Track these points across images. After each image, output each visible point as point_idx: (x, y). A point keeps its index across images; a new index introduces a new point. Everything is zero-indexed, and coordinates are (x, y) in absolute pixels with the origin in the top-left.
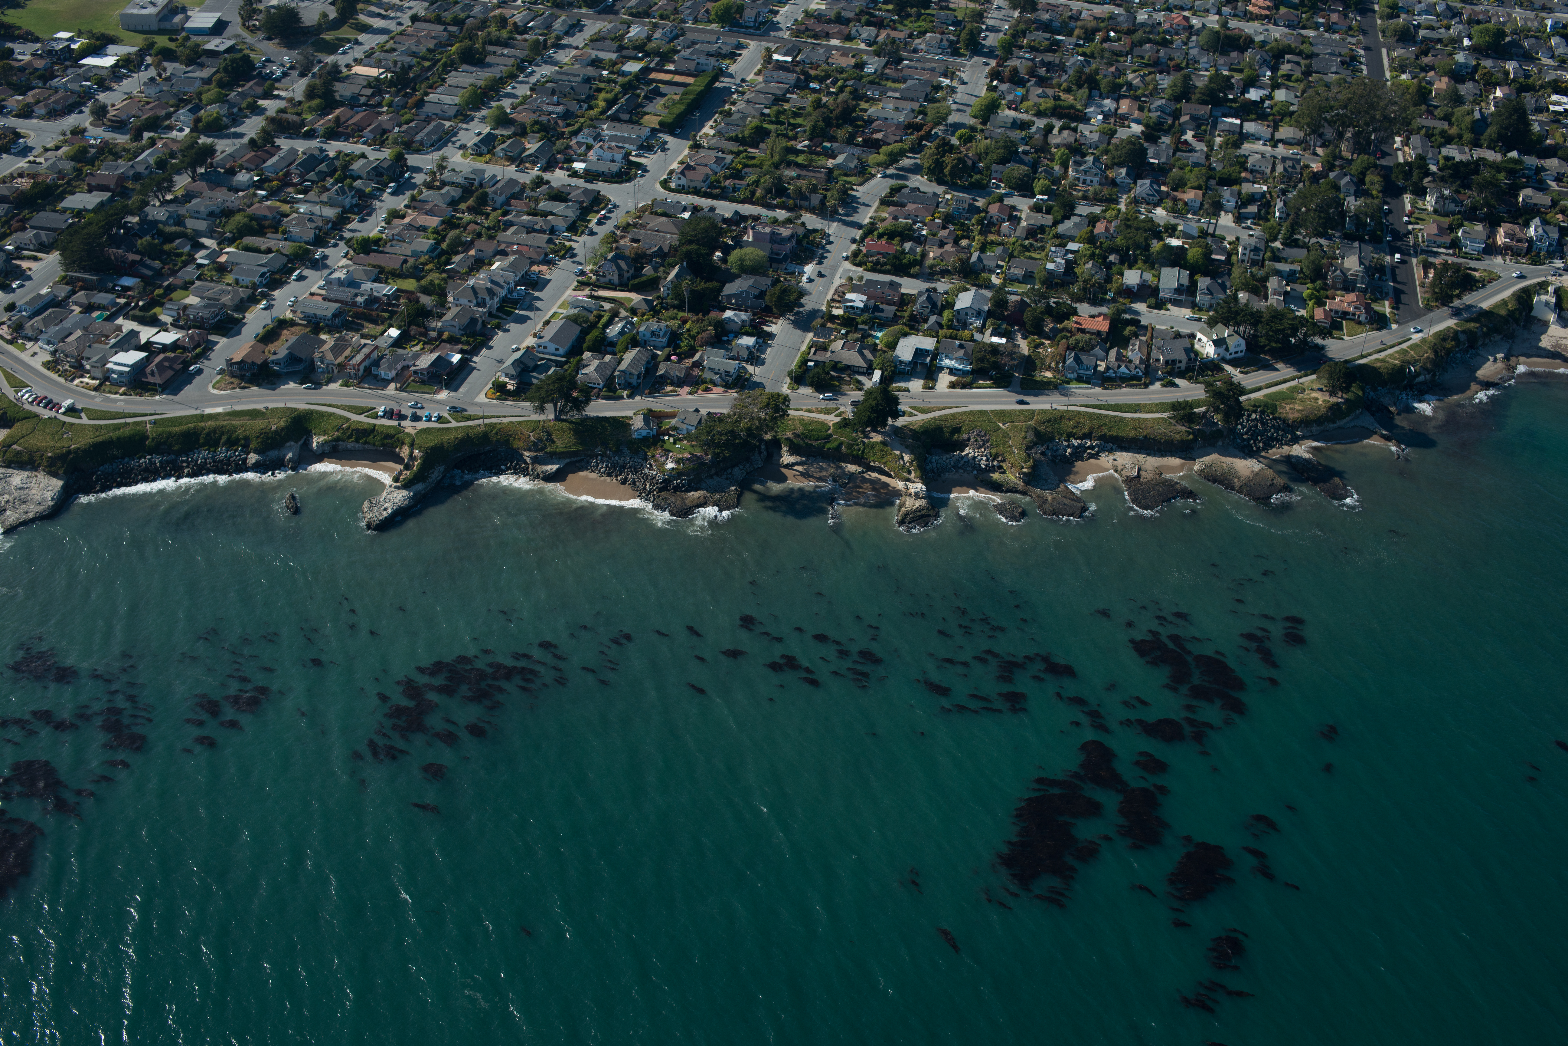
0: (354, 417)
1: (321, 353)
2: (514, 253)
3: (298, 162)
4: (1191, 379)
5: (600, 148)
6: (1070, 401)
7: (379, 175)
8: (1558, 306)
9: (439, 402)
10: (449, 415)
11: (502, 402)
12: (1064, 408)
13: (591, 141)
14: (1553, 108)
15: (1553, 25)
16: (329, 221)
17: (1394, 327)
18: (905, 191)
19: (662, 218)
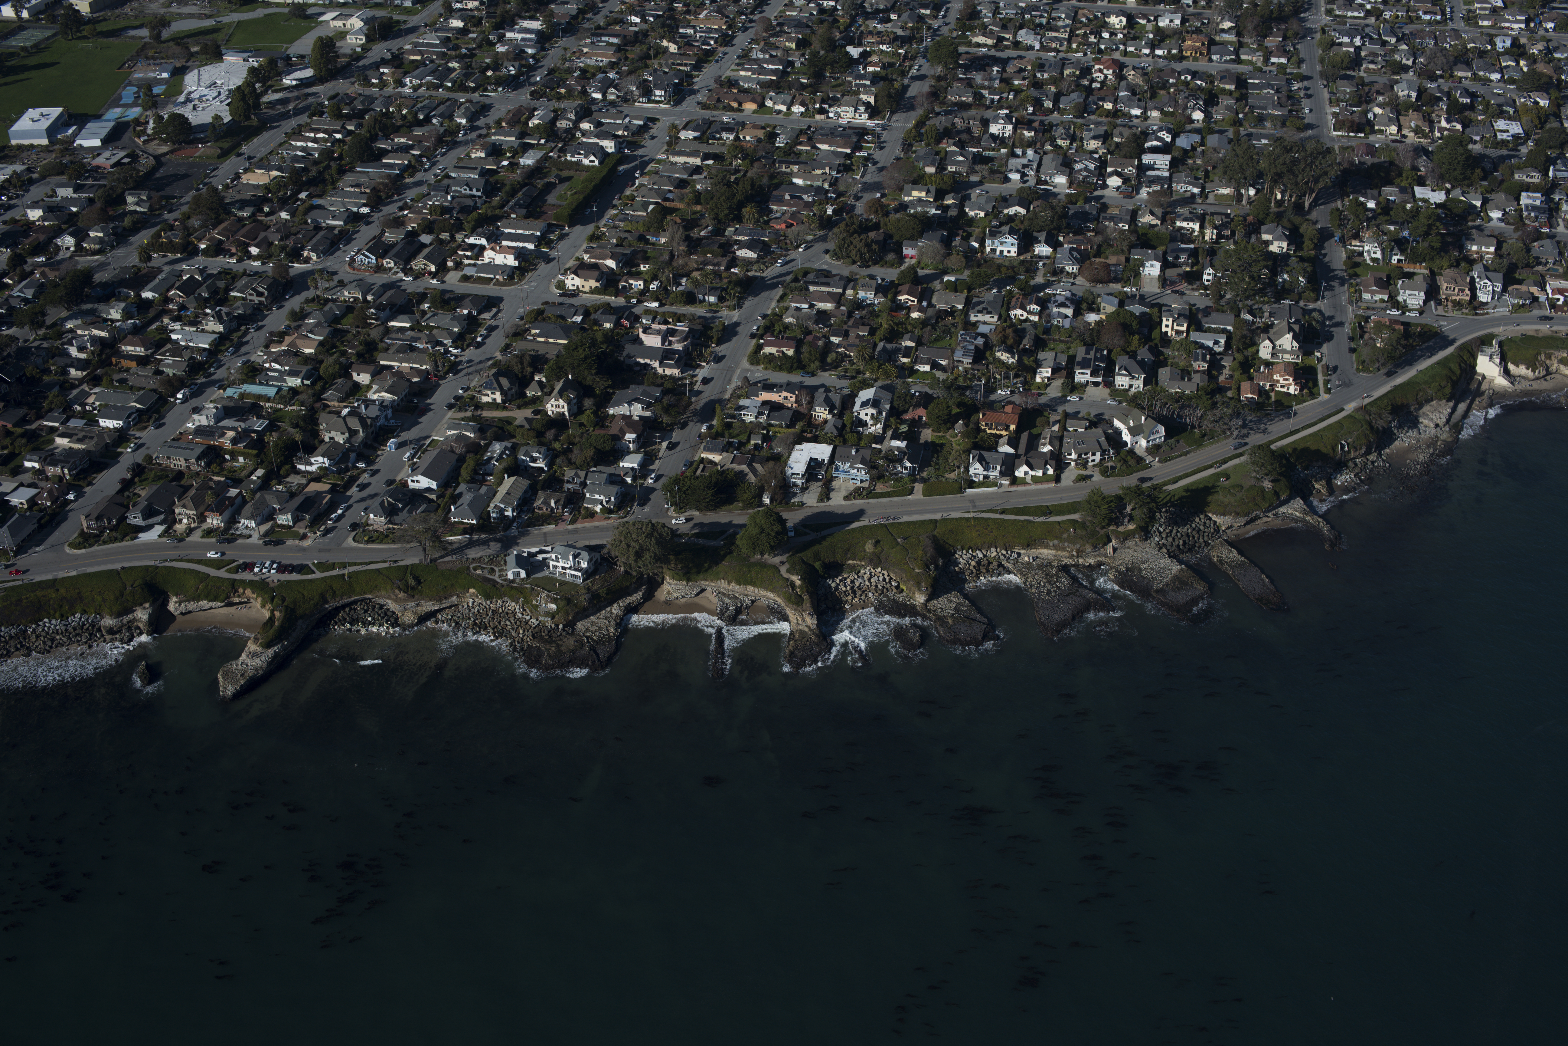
0: (213, 572)
1: (182, 503)
2: (394, 374)
3: (178, 284)
4: (1105, 472)
5: (493, 249)
6: (975, 506)
7: (260, 294)
8: (1504, 359)
9: (304, 549)
10: (314, 564)
11: (370, 546)
12: (967, 515)
13: (483, 242)
14: (1501, 136)
15: (1502, 44)
16: (205, 349)
17: (1327, 396)
18: (811, 277)
19: (552, 325)
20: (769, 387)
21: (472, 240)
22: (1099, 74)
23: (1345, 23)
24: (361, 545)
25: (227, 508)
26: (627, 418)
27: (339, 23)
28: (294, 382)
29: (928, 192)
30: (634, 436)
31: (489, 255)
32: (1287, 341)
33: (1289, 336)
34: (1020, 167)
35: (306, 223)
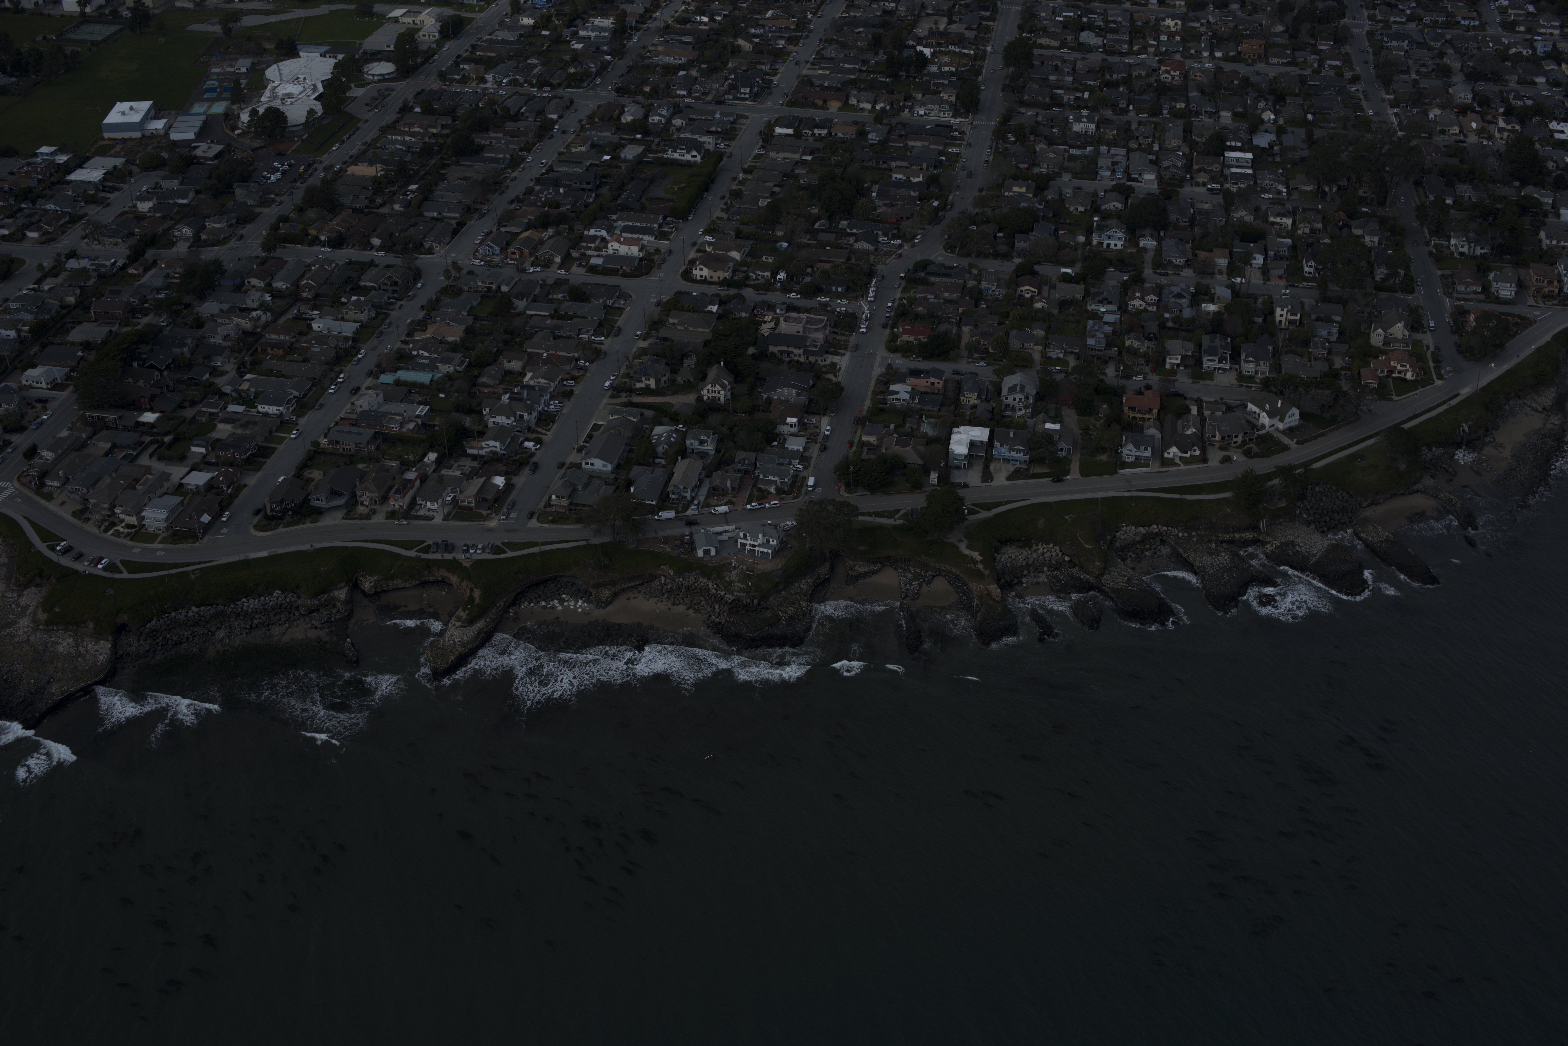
0: (405, 553)
1: (362, 486)
3: (307, 274)
4: (1248, 454)
5: (618, 241)
6: (1131, 486)
7: (394, 284)
9: (491, 530)
10: (503, 543)
11: (555, 526)
12: (1126, 494)
13: (604, 233)
14: (1557, 136)
15: (1541, 47)
16: (348, 337)
17: (1440, 383)
18: (930, 268)
19: (689, 314)
20: (915, 373)
21: (592, 232)
22: (1167, 75)
23: (1390, 28)
24: (547, 526)
25: (407, 490)
26: (785, 402)
27: (408, 20)
28: (447, 369)
29: (1027, 188)
30: (795, 420)
31: (613, 246)
32: (1399, 330)
33: (1400, 325)
34: (1110, 164)
35: (422, 215)
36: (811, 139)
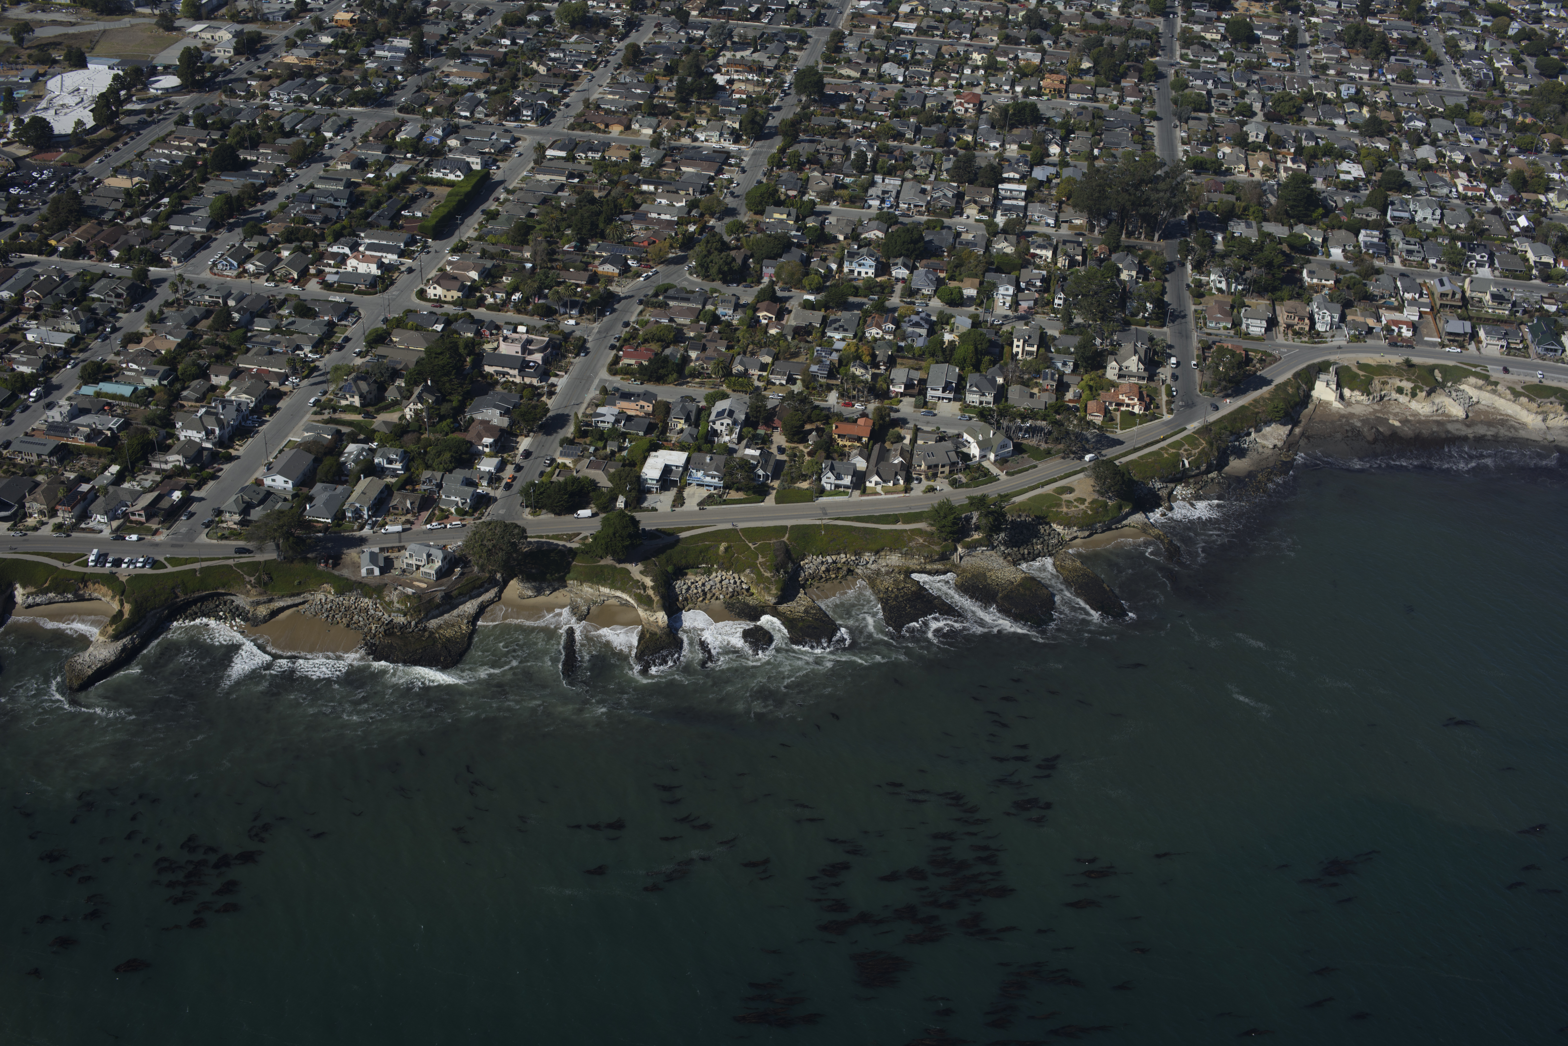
0: (62, 565)
1: (32, 497)
2: (252, 376)
3: (34, 284)
4: (954, 484)
5: (356, 258)
6: (826, 514)
7: (119, 296)
8: (1339, 386)
9: (157, 545)
10: (166, 559)
11: (224, 542)
12: (818, 522)
13: (347, 250)
14: (1343, 177)
15: (1347, 90)
16: (60, 348)
17: (1170, 417)
18: (671, 292)
19: (412, 332)
20: (626, 396)
21: (335, 249)
22: (960, 107)
23: (1199, 67)
24: (215, 542)
25: (79, 502)
26: (485, 423)
27: (207, 36)
28: (150, 382)
29: (789, 215)
30: (491, 440)
31: (351, 263)
32: (1133, 364)
33: (1135, 358)
34: (880, 193)
35: (167, 228)
36: (583, 162)
